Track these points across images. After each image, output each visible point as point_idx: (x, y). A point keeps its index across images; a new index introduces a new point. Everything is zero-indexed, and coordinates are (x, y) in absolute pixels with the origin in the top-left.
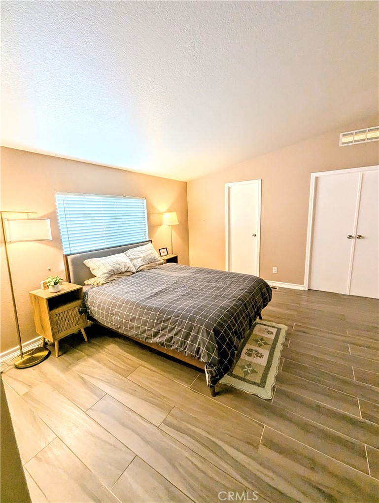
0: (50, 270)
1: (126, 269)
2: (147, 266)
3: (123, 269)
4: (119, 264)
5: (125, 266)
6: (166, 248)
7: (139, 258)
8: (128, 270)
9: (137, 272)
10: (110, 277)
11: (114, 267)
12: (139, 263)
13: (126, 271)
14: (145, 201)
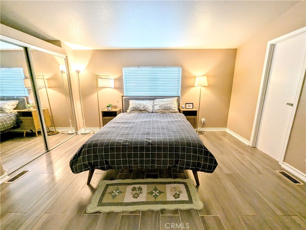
0: (118, 102)
1: (144, 109)
2: (162, 111)
3: (142, 108)
4: (141, 105)
5: (144, 107)
6: (193, 104)
7: (158, 105)
8: (146, 110)
9: (152, 112)
10: (133, 110)
11: (136, 106)
12: (157, 108)
13: (144, 110)
14: (181, 68)
